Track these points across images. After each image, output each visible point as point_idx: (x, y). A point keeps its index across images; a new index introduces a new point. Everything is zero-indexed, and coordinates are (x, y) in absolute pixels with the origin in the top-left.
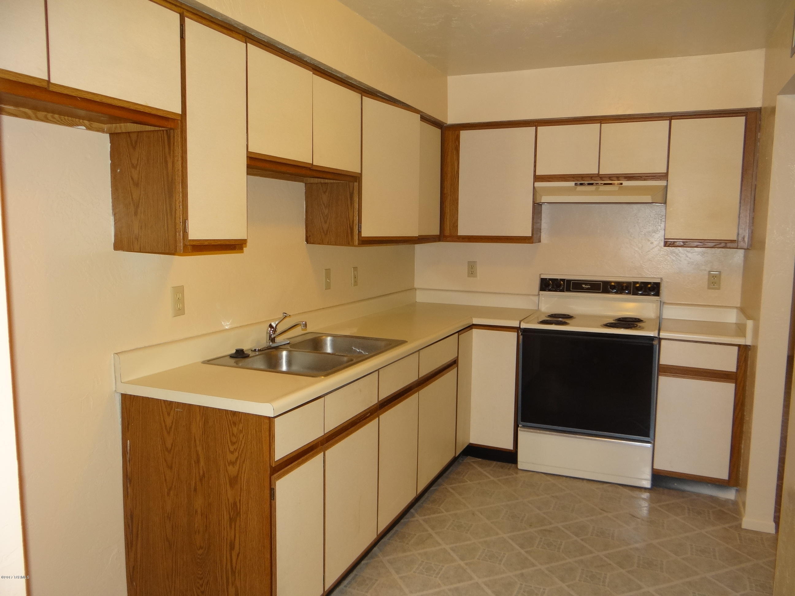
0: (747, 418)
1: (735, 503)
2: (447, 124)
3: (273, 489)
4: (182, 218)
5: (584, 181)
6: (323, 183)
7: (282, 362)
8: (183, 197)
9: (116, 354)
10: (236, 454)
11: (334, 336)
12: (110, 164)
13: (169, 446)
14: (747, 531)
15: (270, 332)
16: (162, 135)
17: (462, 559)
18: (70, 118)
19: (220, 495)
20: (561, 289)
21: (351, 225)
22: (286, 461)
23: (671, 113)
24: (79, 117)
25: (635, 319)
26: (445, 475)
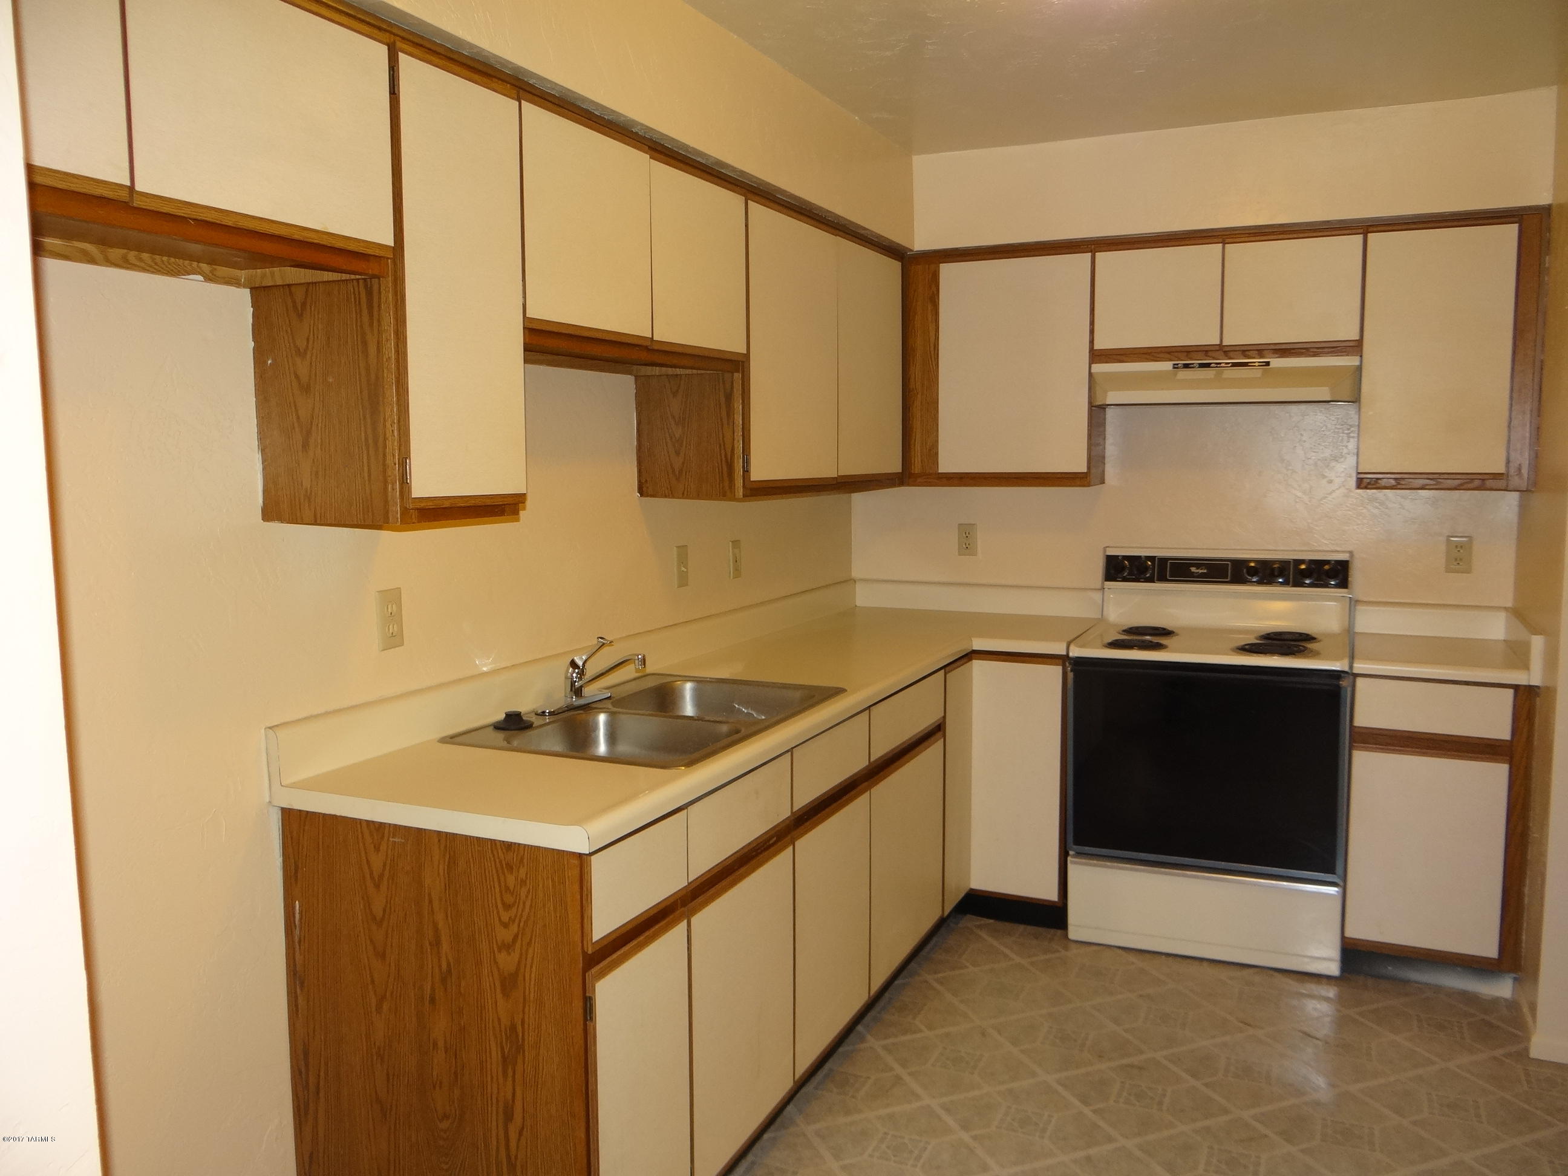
0: (1534, 835)
1: (1512, 1005)
2: (913, 251)
3: (590, 998)
4: (399, 455)
5: (1191, 359)
6: (672, 375)
7: (597, 737)
8: (399, 412)
9: (270, 728)
10: (514, 928)
11: (698, 681)
12: (252, 349)
13: (379, 913)
14: (1540, 1062)
15: (572, 676)
16: (356, 289)
17: (965, 1126)
18: (173, 260)
19: (483, 1012)
20: (1148, 575)
21: (729, 454)
22: (614, 940)
23: (1368, 219)
24: (191, 258)
25: (1301, 634)
26: (924, 953)
